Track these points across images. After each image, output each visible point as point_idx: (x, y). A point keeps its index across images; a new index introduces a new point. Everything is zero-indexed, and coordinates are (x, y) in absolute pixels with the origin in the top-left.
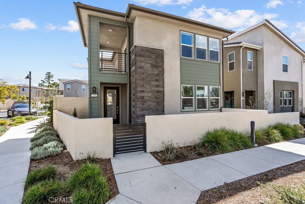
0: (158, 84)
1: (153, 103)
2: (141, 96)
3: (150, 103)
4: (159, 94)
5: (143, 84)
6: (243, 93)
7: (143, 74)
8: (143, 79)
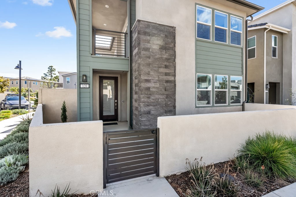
0: (168, 71)
1: (161, 97)
2: (146, 86)
3: (157, 96)
4: (169, 84)
5: (149, 72)
6: (267, 85)
7: (149, 57)
8: (149, 65)
